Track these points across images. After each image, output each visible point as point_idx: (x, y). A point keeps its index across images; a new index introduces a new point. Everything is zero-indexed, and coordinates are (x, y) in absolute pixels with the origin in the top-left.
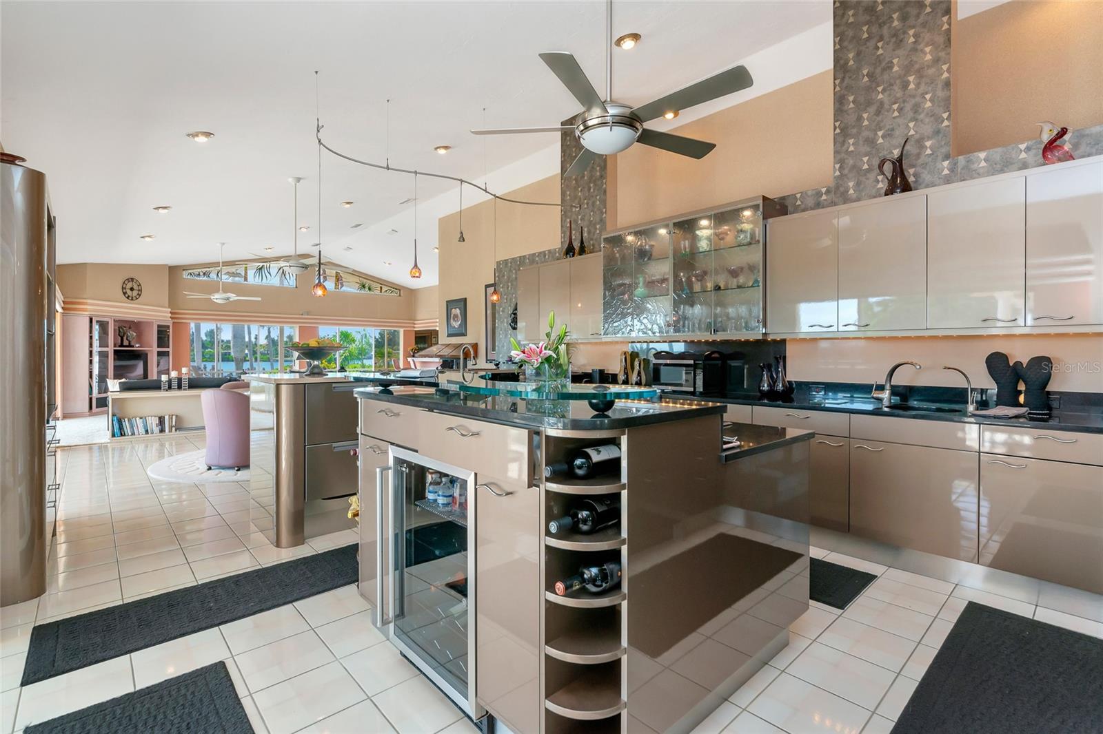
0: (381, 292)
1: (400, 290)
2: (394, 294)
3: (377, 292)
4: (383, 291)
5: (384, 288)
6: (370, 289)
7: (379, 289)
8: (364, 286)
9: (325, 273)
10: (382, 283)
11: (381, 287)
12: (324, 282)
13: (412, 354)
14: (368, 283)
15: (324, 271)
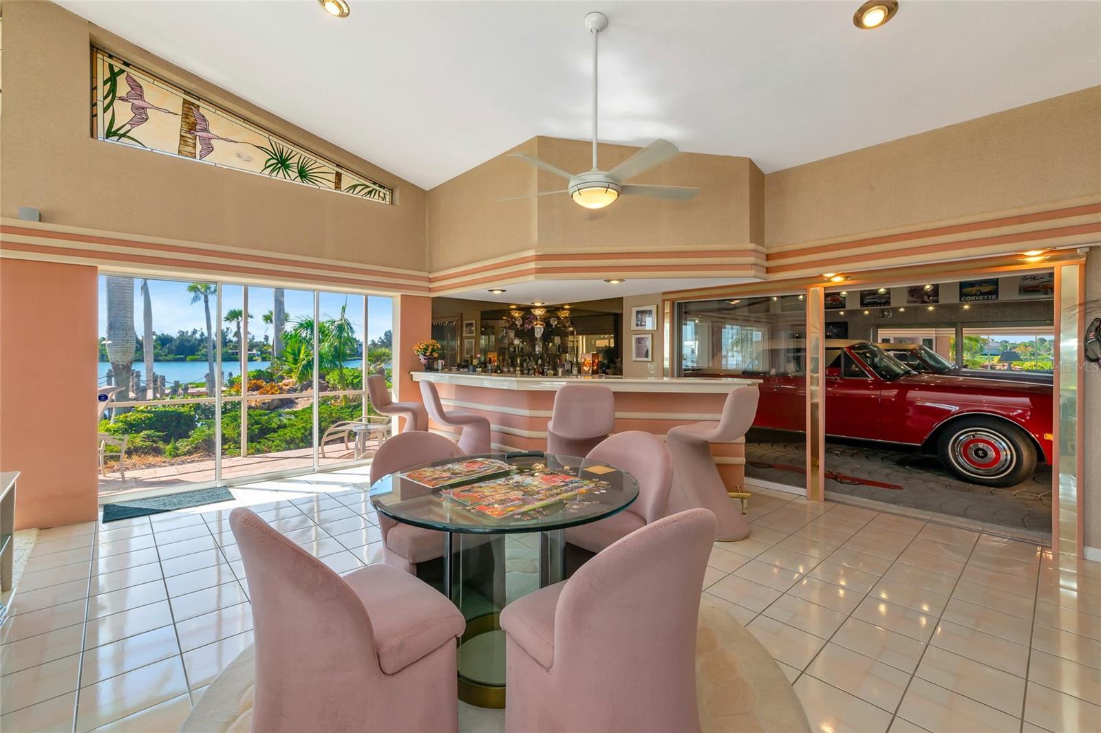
0: (338, 186)
1: (392, 191)
2: (375, 199)
3: (327, 185)
4: (345, 185)
5: (348, 180)
6: (302, 174)
7: (332, 177)
8: (282, 162)
9: (141, 97)
10: (343, 161)
11: (338, 175)
12: (134, 123)
13: (423, 361)
14: (297, 156)
15: (137, 89)
